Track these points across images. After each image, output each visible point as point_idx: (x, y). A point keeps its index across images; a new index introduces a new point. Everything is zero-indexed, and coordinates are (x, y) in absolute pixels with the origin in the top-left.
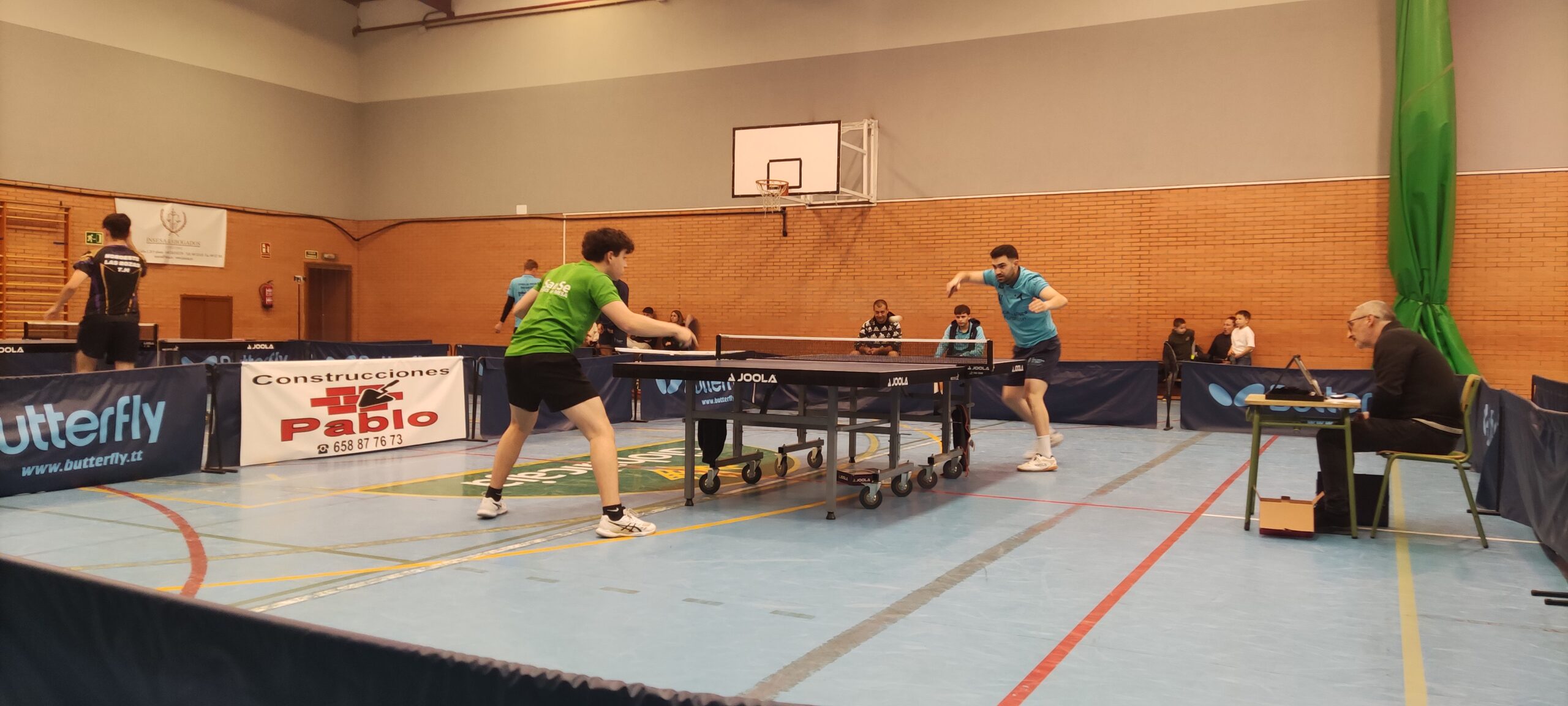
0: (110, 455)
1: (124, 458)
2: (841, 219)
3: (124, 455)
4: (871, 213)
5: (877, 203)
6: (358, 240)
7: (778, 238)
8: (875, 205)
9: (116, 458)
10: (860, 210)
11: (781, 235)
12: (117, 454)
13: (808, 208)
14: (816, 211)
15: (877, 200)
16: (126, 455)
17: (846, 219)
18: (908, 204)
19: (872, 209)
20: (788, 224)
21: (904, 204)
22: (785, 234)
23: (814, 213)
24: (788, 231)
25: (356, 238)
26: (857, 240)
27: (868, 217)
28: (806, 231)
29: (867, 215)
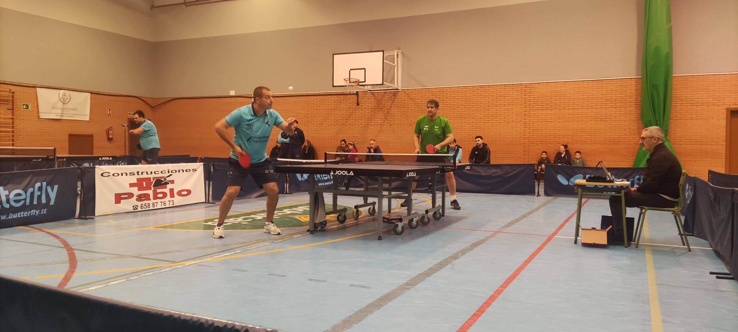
0: (31, 211)
1: (37, 212)
2: (384, 97)
3: (38, 211)
4: (398, 94)
5: (402, 90)
6: (154, 107)
7: (355, 106)
9: (33, 212)
10: (393, 93)
11: (356, 105)
12: (35, 210)
13: (369, 92)
14: (372, 93)
15: (402, 88)
16: (39, 211)
17: (387, 97)
18: (416, 90)
20: (359, 99)
21: (414, 90)
22: (358, 104)
24: (359, 103)
25: (153, 106)
26: (392, 107)
27: (397, 96)
28: (368, 103)
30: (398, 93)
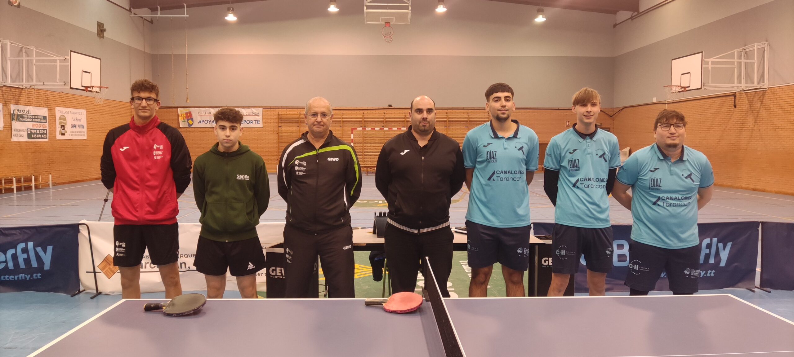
2: (755, 98)
4: (766, 94)
5: (769, 88)
7: (733, 109)
8: (768, 89)
10: (762, 92)
11: (733, 107)
13: (743, 92)
14: (747, 94)
15: (768, 86)
17: (757, 98)
18: (781, 88)
19: (767, 91)
20: (733, 99)
21: (779, 88)
22: (735, 106)
23: (746, 95)
24: (737, 105)
25: (611, 115)
26: (761, 109)
27: (765, 96)
28: (743, 104)
29: (765, 95)
30: (766, 92)
